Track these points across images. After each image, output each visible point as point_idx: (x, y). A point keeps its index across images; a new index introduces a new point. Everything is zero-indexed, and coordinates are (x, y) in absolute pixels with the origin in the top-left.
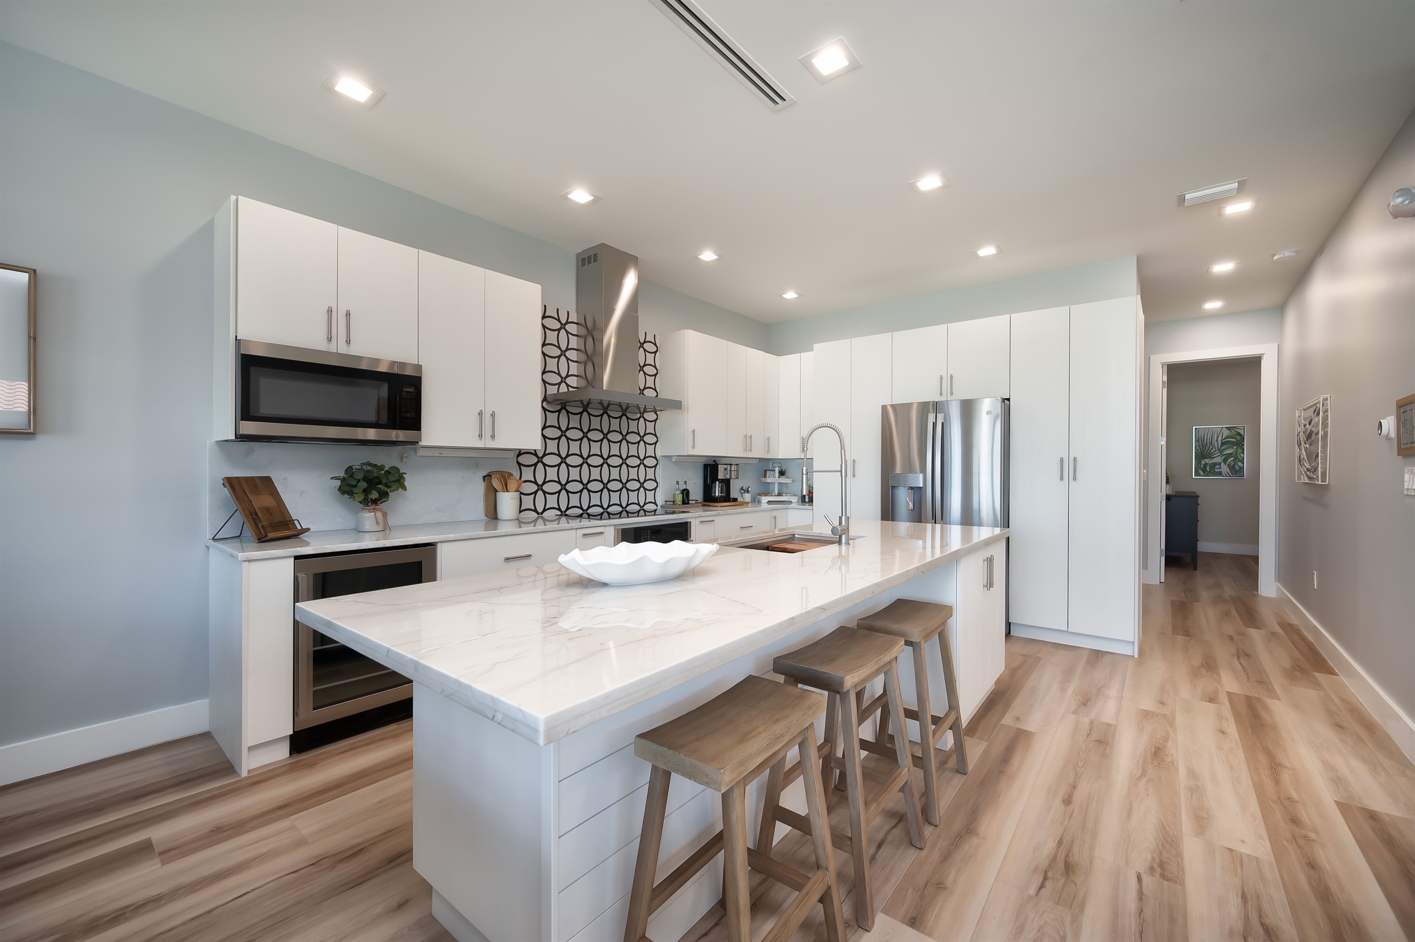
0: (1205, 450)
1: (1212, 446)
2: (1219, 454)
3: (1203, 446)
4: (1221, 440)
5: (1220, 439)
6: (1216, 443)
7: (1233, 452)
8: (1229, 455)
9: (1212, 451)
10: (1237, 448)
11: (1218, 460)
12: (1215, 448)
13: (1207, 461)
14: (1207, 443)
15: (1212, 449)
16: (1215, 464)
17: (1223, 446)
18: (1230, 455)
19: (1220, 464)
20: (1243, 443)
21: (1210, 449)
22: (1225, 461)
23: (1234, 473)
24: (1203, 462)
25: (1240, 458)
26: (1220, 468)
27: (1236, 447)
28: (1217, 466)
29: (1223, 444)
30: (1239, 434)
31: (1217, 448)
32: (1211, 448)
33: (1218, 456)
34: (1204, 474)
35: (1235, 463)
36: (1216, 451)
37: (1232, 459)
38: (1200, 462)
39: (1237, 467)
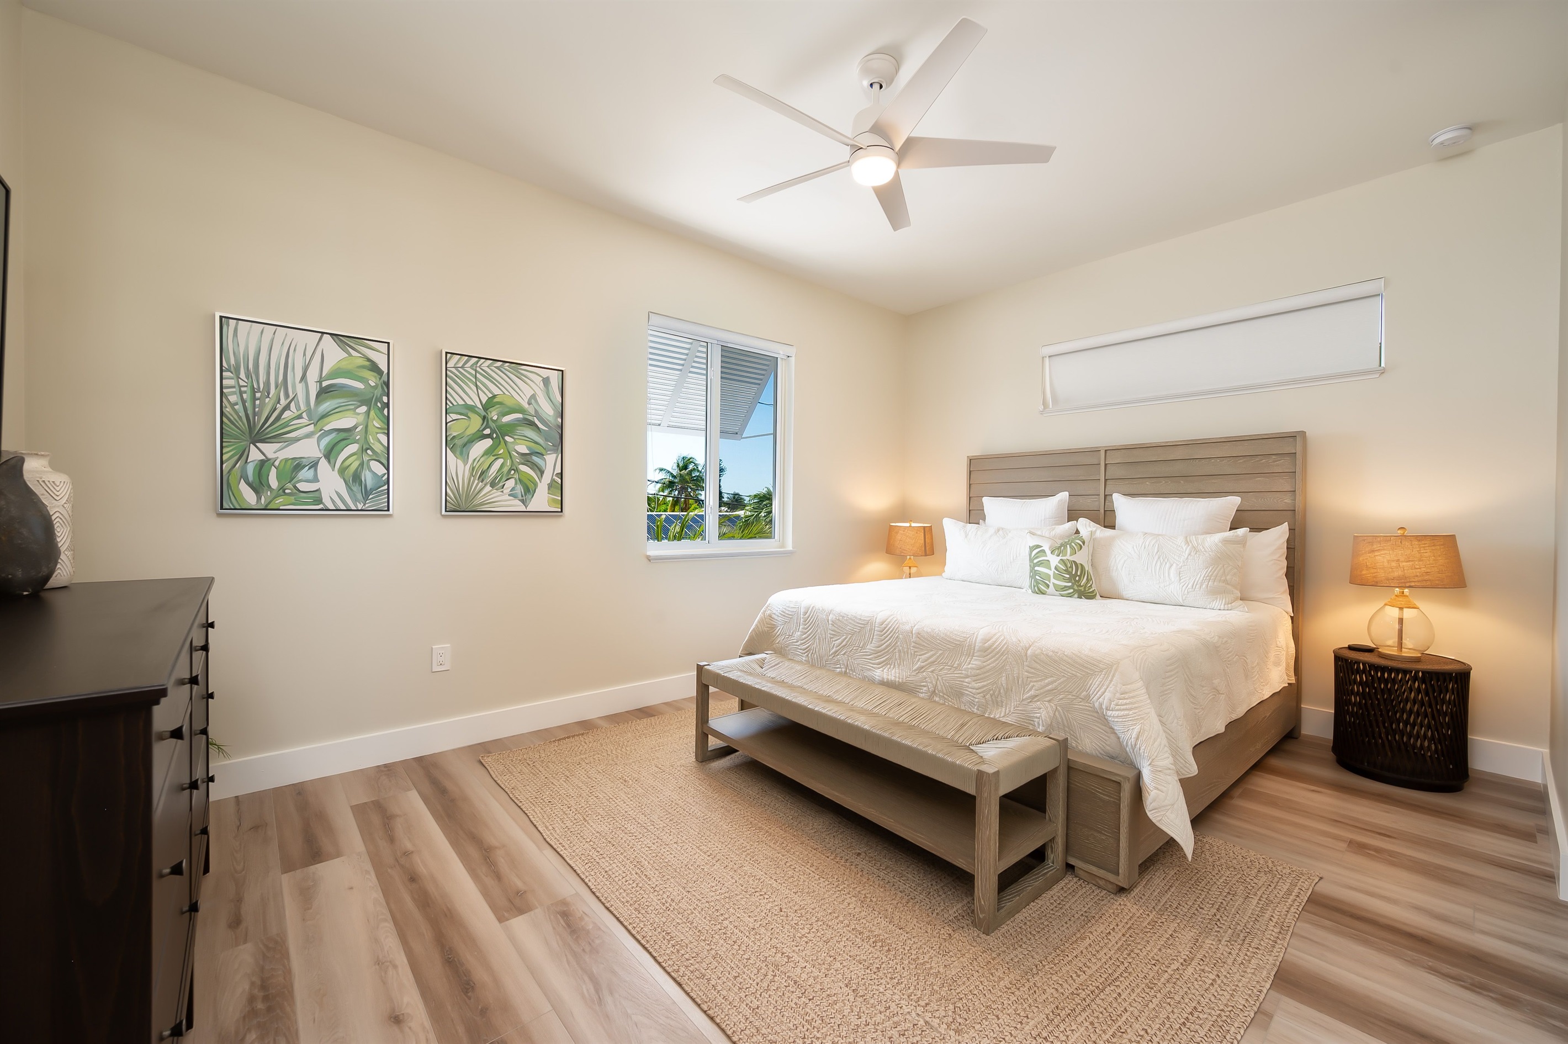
0: (263, 405)
1: (287, 395)
2: (311, 428)
3: (254, 392)
4: (316, 378)
5: (313, 375)
6: (300, 388)
7: (355, 427)
8: (343, 435)
9: (287, 414)
10: (368, 413)
11: (309, 448)
12: (298, 408)
13: (269, 449)
14: (267, 383)
15: (287, 407)
16: (297, 465)
17: (325, 400)
18: (345, 435)
19: (314, 465)
20: (385, 399)
21: (279, 407)
22: (330, 454)
23: (359, 496)
24: (255, 455)
25: (378, 448)
26: (316, 479)
27: (363, 409)
28: (305, 473)
29: (324, 392)
30: (374, 367)
31: (303, 407)
32: (283, 402)
33: (308, 436)
34: (259, 499)
35: (362, 464)
36: (300, 417)
37: (353, 448)
38: (243, 454)
39: (368, 478)
